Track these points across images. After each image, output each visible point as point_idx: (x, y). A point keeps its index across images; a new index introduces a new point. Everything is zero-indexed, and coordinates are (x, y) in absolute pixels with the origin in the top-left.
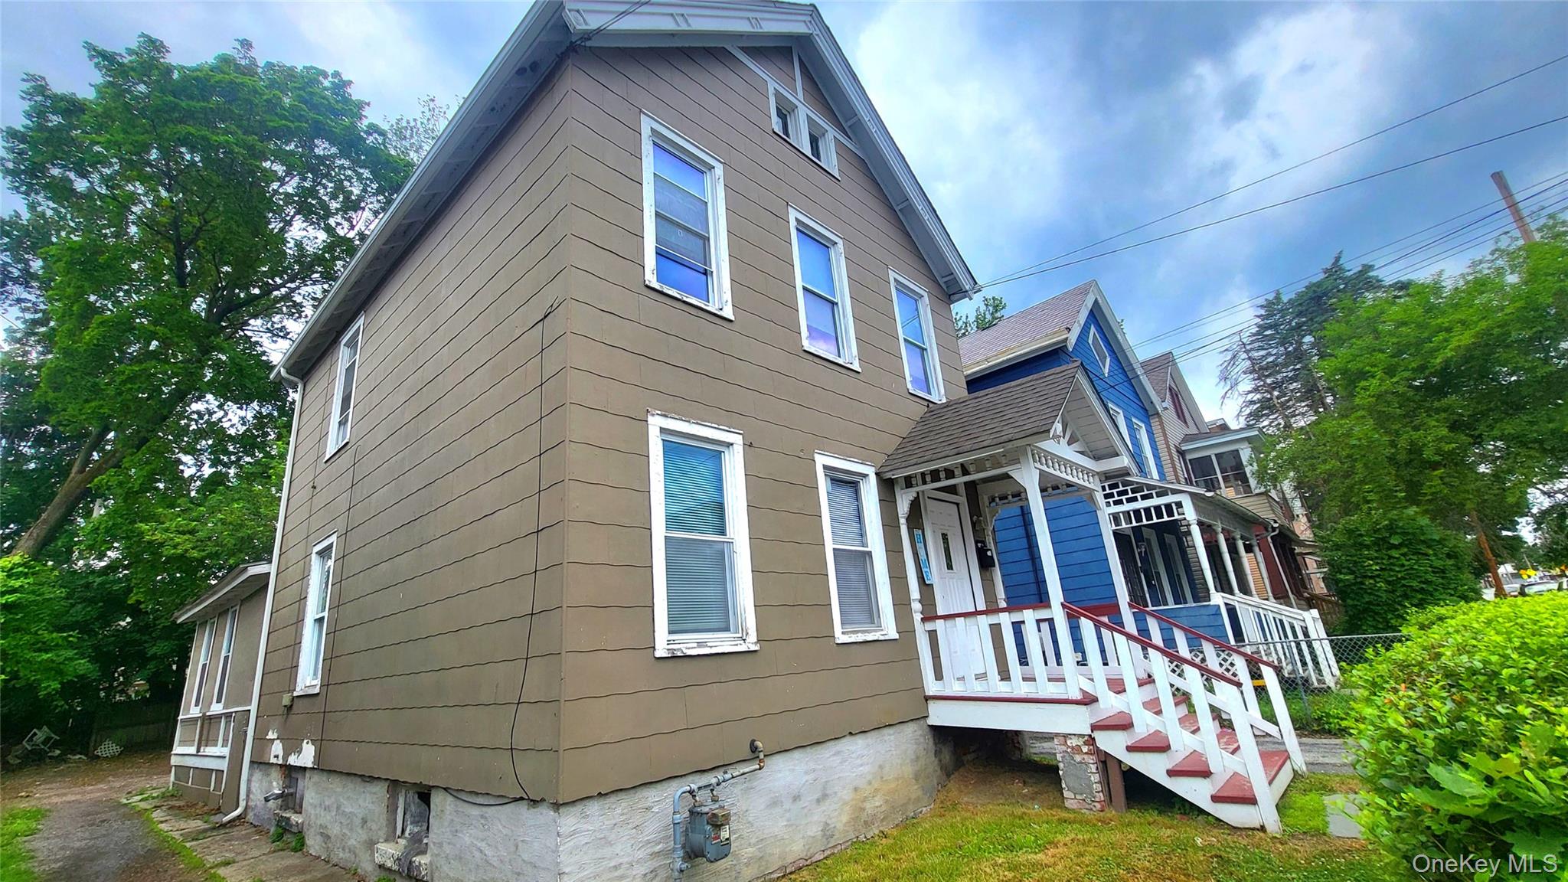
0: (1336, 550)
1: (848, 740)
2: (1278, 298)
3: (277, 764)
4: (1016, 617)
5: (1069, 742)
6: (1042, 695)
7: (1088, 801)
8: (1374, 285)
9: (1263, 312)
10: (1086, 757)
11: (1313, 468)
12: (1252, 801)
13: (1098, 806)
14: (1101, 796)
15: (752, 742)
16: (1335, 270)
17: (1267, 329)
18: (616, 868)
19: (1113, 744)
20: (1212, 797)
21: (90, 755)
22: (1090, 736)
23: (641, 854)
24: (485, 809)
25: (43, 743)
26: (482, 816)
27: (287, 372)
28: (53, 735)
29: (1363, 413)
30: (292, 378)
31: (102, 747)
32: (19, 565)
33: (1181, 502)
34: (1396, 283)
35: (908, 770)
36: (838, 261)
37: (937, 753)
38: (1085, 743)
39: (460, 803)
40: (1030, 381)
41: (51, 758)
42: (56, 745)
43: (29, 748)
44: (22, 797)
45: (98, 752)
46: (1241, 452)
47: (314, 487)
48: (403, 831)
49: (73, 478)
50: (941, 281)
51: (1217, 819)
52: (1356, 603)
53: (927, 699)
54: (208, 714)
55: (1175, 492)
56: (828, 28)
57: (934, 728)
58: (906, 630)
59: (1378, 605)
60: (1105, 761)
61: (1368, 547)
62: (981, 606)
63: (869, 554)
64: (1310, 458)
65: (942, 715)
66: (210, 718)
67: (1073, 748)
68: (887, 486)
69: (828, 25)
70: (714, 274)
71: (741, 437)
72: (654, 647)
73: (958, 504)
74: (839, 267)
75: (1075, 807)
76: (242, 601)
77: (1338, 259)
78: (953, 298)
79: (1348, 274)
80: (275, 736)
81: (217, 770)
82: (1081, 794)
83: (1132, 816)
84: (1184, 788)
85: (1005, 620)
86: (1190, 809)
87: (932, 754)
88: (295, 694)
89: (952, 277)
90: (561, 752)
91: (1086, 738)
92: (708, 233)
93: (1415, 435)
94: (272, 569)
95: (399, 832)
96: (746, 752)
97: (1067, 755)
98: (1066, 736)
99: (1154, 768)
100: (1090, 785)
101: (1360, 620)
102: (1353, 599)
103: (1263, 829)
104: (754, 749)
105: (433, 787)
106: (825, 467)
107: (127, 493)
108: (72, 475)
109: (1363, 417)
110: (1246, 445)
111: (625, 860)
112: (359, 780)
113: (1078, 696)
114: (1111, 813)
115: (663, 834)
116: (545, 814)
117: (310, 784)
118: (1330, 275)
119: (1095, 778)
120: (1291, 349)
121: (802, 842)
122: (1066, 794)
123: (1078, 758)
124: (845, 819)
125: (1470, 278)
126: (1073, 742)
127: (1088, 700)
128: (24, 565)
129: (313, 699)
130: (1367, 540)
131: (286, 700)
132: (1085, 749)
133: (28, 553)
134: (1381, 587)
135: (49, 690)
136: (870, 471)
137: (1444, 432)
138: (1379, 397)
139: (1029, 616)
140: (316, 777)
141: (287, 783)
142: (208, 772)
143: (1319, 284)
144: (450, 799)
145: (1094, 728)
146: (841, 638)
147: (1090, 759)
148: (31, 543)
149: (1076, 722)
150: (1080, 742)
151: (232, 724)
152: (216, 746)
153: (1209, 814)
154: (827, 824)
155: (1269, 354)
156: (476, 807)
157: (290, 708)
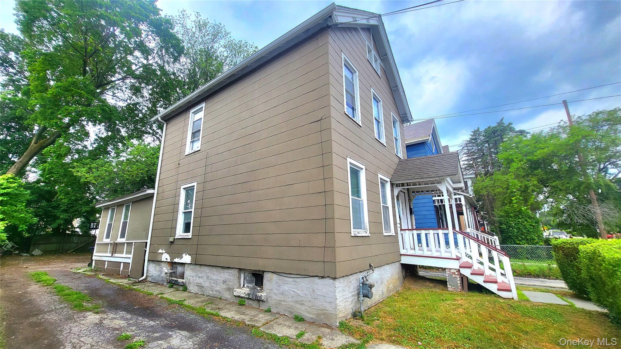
0: (501, 217)
1: (386, 266)
2: (478, 129)
3: (167, 262)
4: (419, 232)
5: (451, 271)
6: (433, 255)
7: (456, 289)
8: (512, 130)
9: (472, 134)
10: (456, 276)
11: (494, 190)
12: (510, 291)
13: (459, 290)
14: (460, 288)
15: (370, 264)
16: (500, 123)
17: (473, 140)
18: (346, 298)
19: (466, 272)
20: (498, 289)
21: (30, 253)
22: (459, 270)
23: (350, 295)
24: (295, 279)
25: (11, 248)
26: (294, 281)
27: (161, 119)
28: (15, 245)
29: (512, 174)
30: (163, 121)
31: (35, 251)
32: (11, 178)
33: (460, 198)
34: (519, 130)
35: (397, 276)
36: (381, 107)
37: (402, 272)
38: (457, 272)
39: (280, 276)
40: (439, 156)
41: (15, 254)
42: (16, 249)
43: (6, 250)
44: (24, 268)
45: (33, 253)
46: (468, 182)
47: (179, 164)
48: (244, 286)
49: (33, 145)
50: (401, 116)
51: (499, 295)
52: (506, 235)
53: (401, 255)
54: (116, 242)
55: (459, 194)
56: (383, 24)
57: (402, 264)
58: (396, 233)
59: (513, 236)
60: (463, 277)
61: (511, 217)
62: (410, 228)
63: (388, 207)
64: (492, 187)
65: (405, 260)
66: (117, 244)
67: (452, 273)
68: (392, 185)
69: (384, 22)
70: (356, 110)
71: (364, 166)
72: (351, 233)
73: (404, 193)
74: (381, 109)
75: (451, 290)
76: (133, 202)
77: (502, 120)
78: (404, 122)
79: (505, 125)
80: (164, 252)
81: (124, 263)
82: (454, 287)
83: (470, 293)
84: (488, 286)
85: (415, 232)
86: (489, 292)
87: (401, 272)
88: (176, 238)
89: (405, 115)
90: (336, 262)
91: (457, 270)
92: (354, 95)
93: (527, 183)
94: (155, 191)
95: (242, 286)
96: (368, 267)
97: (450, 275)
98: (450, 269)
99: (479, 280)
100: (457, 284)
101: (507, 240)
102: (505, 234)
103: (513, 299)
104: (370, 266)
105: (265, 271)
106: (381, 179)
107: (58, 155)
108: (32, 144)
109: (512, 175)
110: (470, 180)
111: (348, 296)
112: (220, 268)
113: (455, 257)
114: (464, 292)
115: (354, 290)
116: (328, 281)
117: (188, 269)
118: (500, 125)
119: (459, 282)
120: (479, 148)
121: (378, 295)
122: (448, 286)
123: (454, 276)
124: (386, 290)
125: (550, 134)
126: (453, 271)
127: (458, 259)
128: (13, 178)
129: (189, 240)
130: (512, 215)
131: (171, 239)
132: (456, 273)
133: (14, 174)
134: (515, 231)
135: (23, 228)
136: (388, 180)
137: (536, 182)
138: (518, 169)
139: (440, 232)
140: (192, 267)
141: (171, 268)
142: (119, 263)
143: (495, 127)
144: (276, 275)
145: (460, 267)
146: (385, 234)
147: (458, 276)
148: (15, 170)
149: (455, 265)
150: (455, 271)
151: (133, 246)
152: (123, 254)
153: (496, 294)
154: (383, 291)
155: (473, 149)
156: (290, 278)
157: (172, 243)
